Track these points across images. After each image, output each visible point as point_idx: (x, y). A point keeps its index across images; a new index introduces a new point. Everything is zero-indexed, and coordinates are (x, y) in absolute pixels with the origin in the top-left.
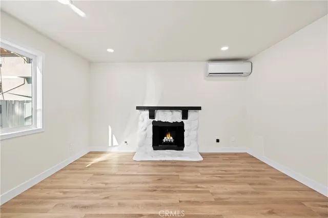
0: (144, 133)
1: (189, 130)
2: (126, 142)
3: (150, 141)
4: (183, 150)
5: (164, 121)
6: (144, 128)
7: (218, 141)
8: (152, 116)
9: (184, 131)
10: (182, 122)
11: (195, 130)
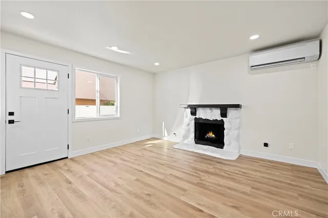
0: (187, 128)
1: (230, 129)
2: (175, 134)
3: (192, 135)
4: (222, 148)
5: (204, 118)
6: (187, 123)
7: (266, 145)
8: (193, 113)
9: (224, 129)
10: (222, 120)
11: (236, 129)
